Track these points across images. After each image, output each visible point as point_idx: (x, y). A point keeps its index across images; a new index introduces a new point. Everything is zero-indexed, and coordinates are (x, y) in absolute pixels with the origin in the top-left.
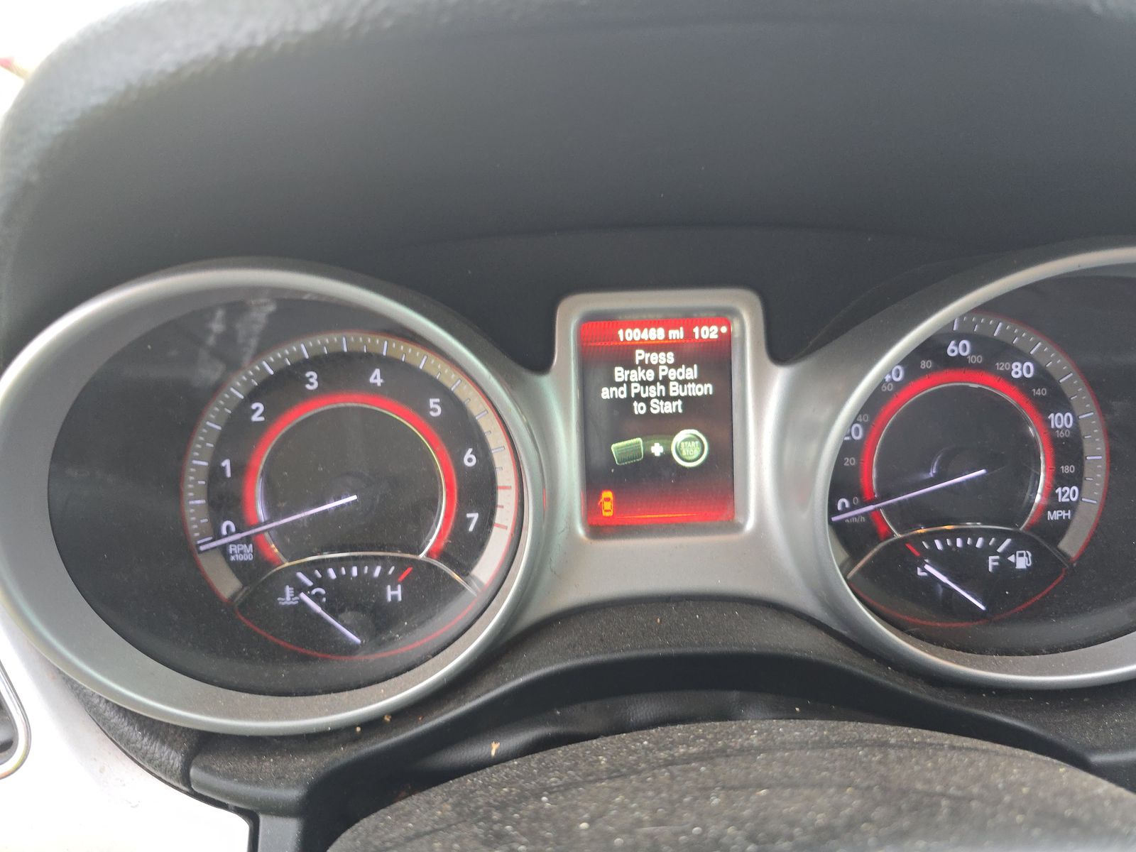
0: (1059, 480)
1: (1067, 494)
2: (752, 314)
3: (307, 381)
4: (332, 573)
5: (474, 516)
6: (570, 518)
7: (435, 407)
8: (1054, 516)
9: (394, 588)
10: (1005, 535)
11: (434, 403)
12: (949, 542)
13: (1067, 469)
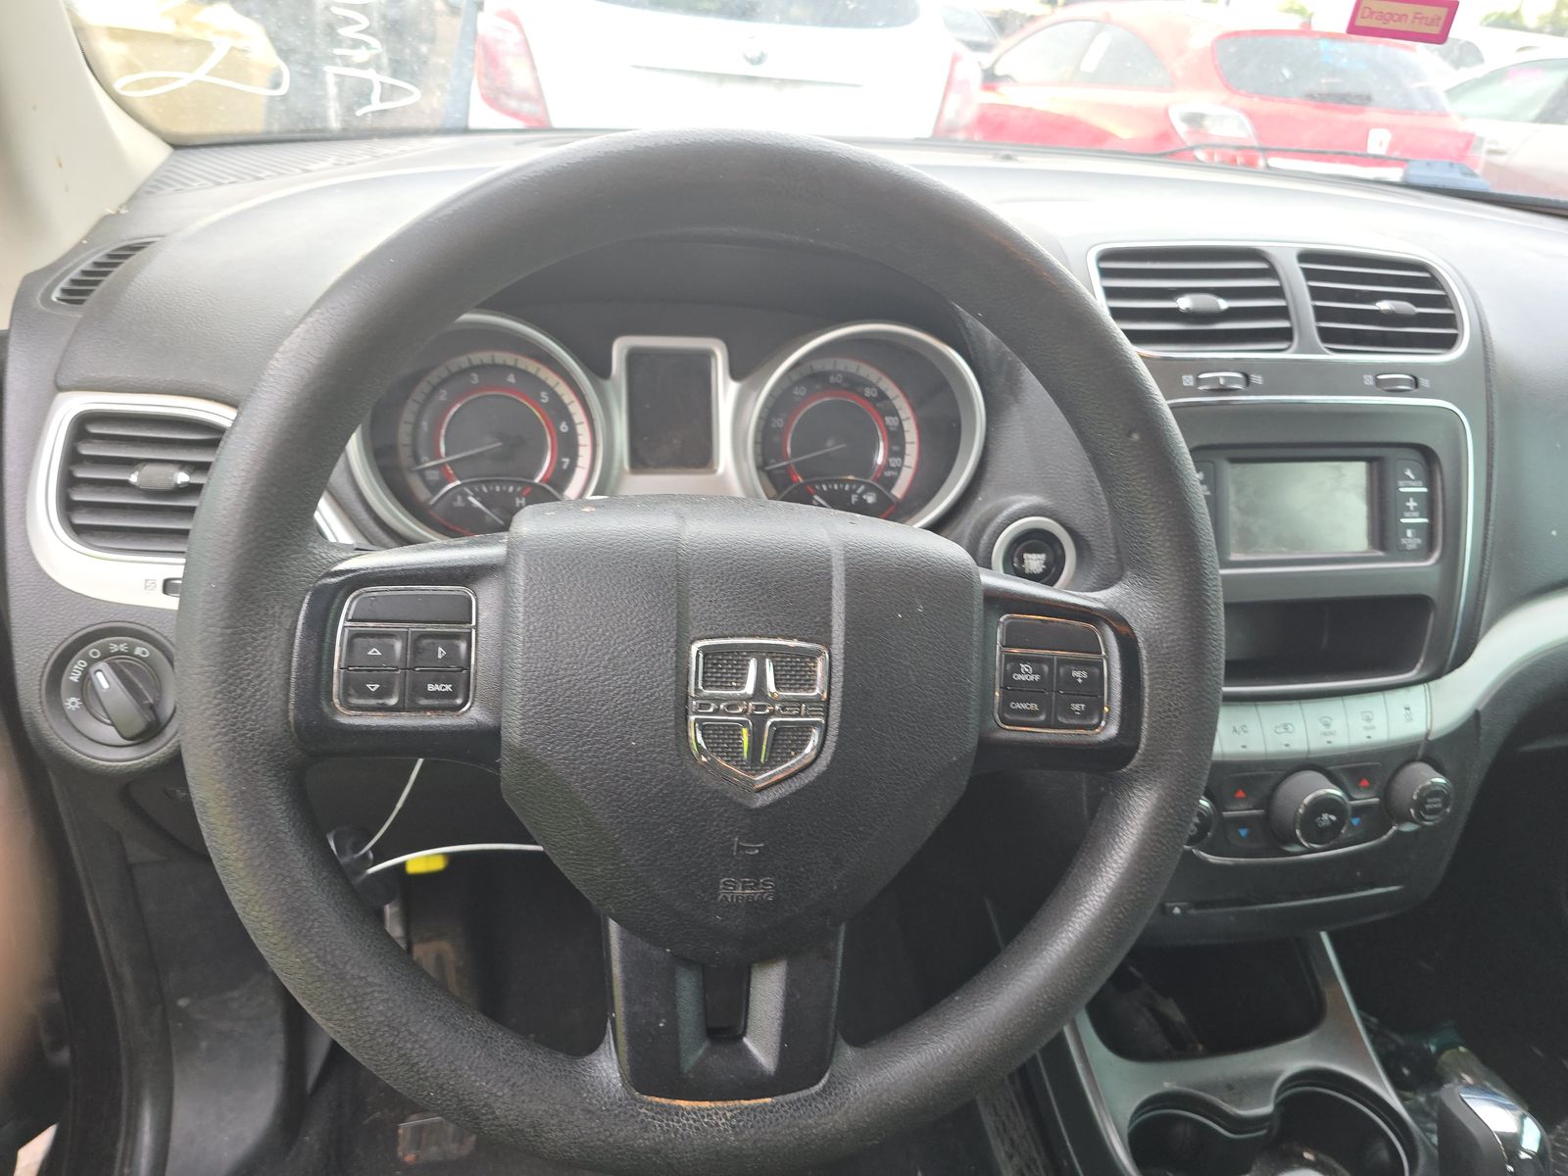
0: (890, 453)
1: (894, 462)
2: (722, 354)
3: (472, 378)
4: (485, 489)
5: (567, 460)
6: (621, 461)
7: (545, 398)
8: (888, 474)
9: (521, 499)
10: (859, 483)
11: (543, 394)
12: (830, 487)
13: (895, 448)
